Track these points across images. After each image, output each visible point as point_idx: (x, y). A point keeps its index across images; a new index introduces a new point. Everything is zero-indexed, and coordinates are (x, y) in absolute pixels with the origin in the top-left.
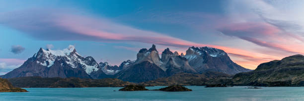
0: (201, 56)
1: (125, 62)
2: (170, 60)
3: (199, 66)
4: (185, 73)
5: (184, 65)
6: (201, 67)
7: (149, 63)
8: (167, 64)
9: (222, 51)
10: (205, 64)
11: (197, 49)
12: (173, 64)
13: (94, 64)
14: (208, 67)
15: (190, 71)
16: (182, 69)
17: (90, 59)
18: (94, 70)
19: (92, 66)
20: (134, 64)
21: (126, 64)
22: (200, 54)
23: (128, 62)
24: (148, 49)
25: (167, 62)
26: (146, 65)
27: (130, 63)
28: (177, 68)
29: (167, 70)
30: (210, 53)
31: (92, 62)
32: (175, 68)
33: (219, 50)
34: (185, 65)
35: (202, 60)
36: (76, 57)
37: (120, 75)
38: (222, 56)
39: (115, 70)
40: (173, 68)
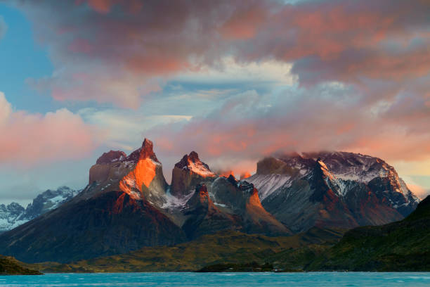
1: (50, 194)
3: (298, 211)
5: (244, 207)
6: (302, 214)
7: (128, 197)
8: (190, 202)
10: (317, 204)
12: (207, 204)
14: (325, 214)
15: (265, 227)
16: (238, 219)
20: (77, 202)
21: (54, 200)
22: (303, 172)
23: (59, 192)
24: (128, 154)
25: (188, 197)
26: (118, 203)
28: (221, 218)
29: (188, 223)
32: (216, 216)
33: (364, 157)
34: (248, 205)
35: (308, 190)
37: (20, 236)
38: (378, 180)
39: (11, 219)
40: (207, 217)
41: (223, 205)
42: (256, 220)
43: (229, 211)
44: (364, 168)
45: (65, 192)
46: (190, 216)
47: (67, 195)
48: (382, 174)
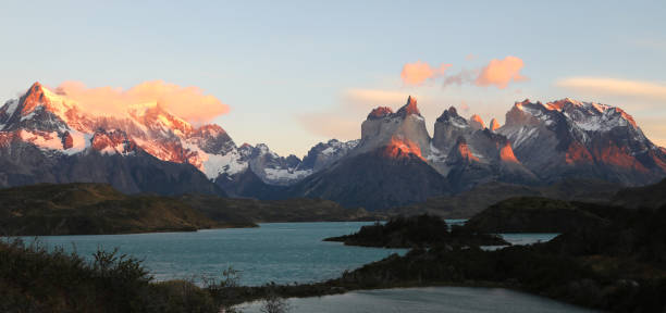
0: (549, 128)
1: (322, 146)
2: (458, 143)
3: (545, 160)
4: (503, 184)
5: (499, 158)
6: (550, 163)
7: (400, 150)
8: (451, 154)
9: (618, 113)
10: (563, 153)
11: (539, 106)
12: (467, 157)
13: (229, 149)
16: (494, 169)
17: (214, 134)
18: (227, 167)
19: (219, 157)
21: (325, 152)
22: (549, 123)
23: (330, 144)
24: (395, 111)
25: (449, 149)
27: (339, 149)
28: (480, 169)
29: (452, 173)
30: (578, 118)
31: (220, 143)
32: (475, 166)
34: (502, 156)
35: (554, 140)
36: (169, 124)
37: (311, 186)
38: (618, 129)
39: (290, 170)
40: (467, 168)
41: (480, 156)
42: (511, 170)
43: (486, 162)
44: (604, 117)
45: (334, 144)
46: (452, 167)
47: (336, 147)
48: (621, 123)
